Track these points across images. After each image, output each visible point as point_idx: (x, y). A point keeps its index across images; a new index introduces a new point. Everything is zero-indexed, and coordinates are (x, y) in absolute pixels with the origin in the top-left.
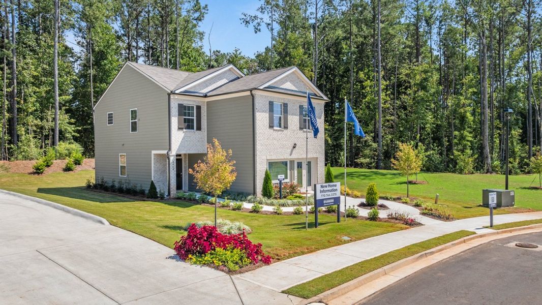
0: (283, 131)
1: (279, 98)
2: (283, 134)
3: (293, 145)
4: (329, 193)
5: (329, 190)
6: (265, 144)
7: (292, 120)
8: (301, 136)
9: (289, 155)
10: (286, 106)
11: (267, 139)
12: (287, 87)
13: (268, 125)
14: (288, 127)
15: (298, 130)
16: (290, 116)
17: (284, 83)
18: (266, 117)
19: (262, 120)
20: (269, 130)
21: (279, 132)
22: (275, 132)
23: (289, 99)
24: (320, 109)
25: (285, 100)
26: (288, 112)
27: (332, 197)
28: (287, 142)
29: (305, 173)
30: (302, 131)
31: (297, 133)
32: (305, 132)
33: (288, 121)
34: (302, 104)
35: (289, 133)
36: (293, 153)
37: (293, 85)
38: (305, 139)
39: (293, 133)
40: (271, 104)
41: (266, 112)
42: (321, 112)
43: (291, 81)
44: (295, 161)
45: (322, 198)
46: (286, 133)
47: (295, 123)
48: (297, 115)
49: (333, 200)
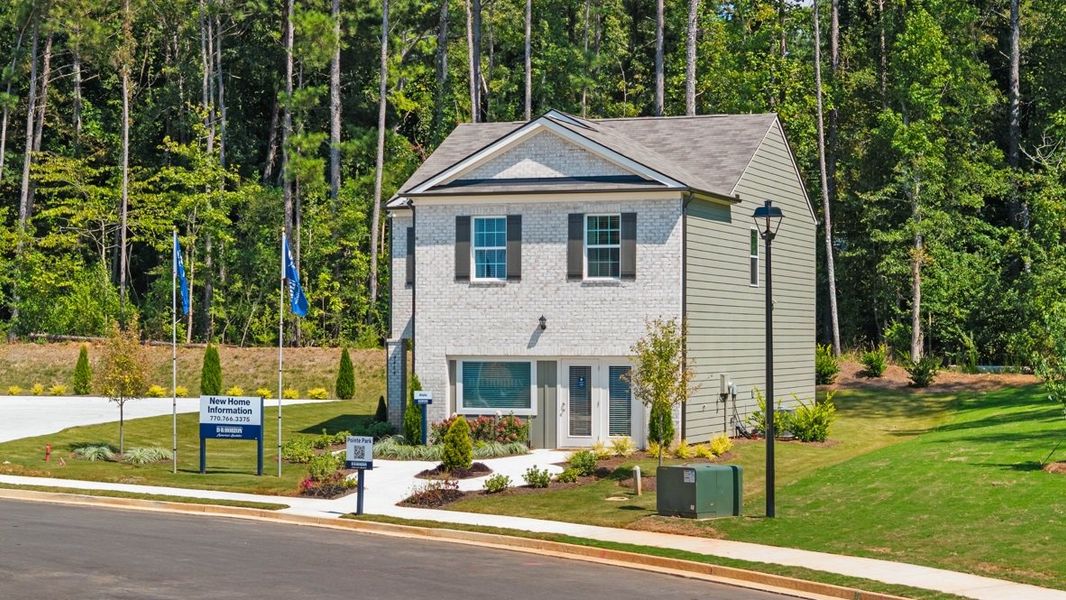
0: (504, 285)
1: (489, 205)
2: (505, 294)
3: (538, 323)
4: (229, 415)
5: (229, 410)
6: (442, 320)
7: (539, 257)
8: (575, 296)
9: (525, 347)
10: (515, 221)
11: (450, 307)
12: (522, 172)
13: (453, 275)
14: (523, 275)
15: (560, 281)
16: (529, 246)
17: (509, 165)
18: (446, 256)
19: (434, 262)
20: (456, 285)
21: (490, 289)
22: (476, 289)
23: (526, 204)
24: (662, 217)
25: (514, 208)
26: (523, 237)
27: (239, 423)
28: (517, 313)
29: (600, 397)
30: (580, 283)
31: (558, 289)
32: (589, 284)
33: (523, 260)
34: (579, 211)
35: (526, 291)
36: (540, 341)
37: (543, 166)
38: (589, 304)
39: (542, 289)
40: (463, 222)
41: (445, 243)
42: (667, 224)
43: (536, 155)
44: (556, 362)
45: (213, 422)
46: (516, 290)
47: (551, 262)
48: (560, 241)
49: (240, 430)
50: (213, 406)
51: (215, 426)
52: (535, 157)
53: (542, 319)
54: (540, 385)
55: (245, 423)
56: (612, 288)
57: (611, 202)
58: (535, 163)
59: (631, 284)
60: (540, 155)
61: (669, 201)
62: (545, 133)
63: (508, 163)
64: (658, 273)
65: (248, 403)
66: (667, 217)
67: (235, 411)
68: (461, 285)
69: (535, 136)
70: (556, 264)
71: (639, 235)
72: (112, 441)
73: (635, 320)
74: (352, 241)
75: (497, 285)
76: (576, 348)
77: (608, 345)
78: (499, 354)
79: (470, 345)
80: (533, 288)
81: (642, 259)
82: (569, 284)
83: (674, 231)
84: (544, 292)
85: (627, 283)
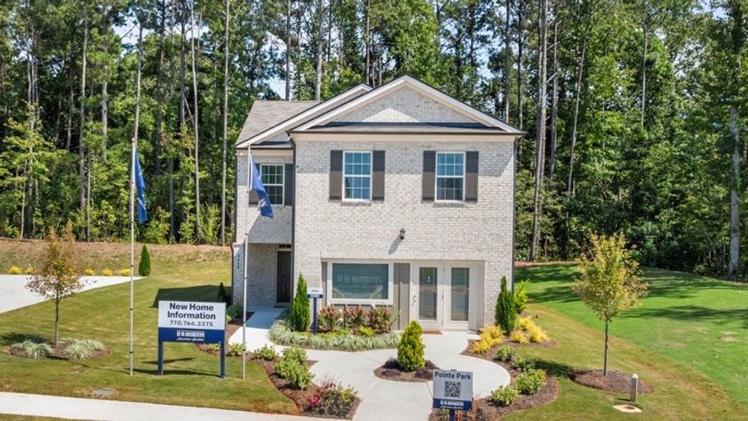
0: (370, 205)
1: (358, 142)
2: (371, 211)
3: (397, 234)
4: (191, 320)
5: (190, 316)
6: (318, 231)
7: (399, 183)
8: (428, 214)
9: (387, 253)
10: (379, 156)
11: (324, 221)
12: (386, 118)
13: (328, 196)
14: (386, 197)
15: (416, 203)
16: (391, 176)
17: (376, 112)
18: (322, 181)
19: (312, 186)
20: (330, 204)
21: (358, 208)
22: (346, 207)
23: (389, 142)
24: (498, 155)
25: (379, 145)
26: (386, 168)
27: (201, 327)
28: (380, 227)
29: (444, 292)
30: (432, 204)
31: (414, 208)
32: (439, 205)
33: (386, 186)
34: (431, 149)
35: (388, 209)
36: (399, 248)
37: (402, 114)
38: (440, 220)
39: (401, 208)
40: (336, 156)
41: (321, 171)
42: (503, 161)
43: (398, 105)
44: (409, 264)
45: (173, 326)
46: (379, 208)
47: (409, 187)
48: (416, 172)
49: (203, 335)
50: (173, 311)
51: (175, 330)
52: (396, 107)
53: (403, 231)
54: (396, 282)
55: (208, 327)
56: (458, 209)
57: (458, 143)
58: (396, 112)
59: (474, 206)
60: (402, 105)
61: (504, 143)
62: (405, 87)
63: (374, 110)
64: (496, 198)
65: (211, 308)
66: (503, 156)
67: (198, 316)
68: (333, 204)
69: (398, 90)
70: (413, 189)
71: (481, 169)
72: (35, 328)
73: (476, 233)
74: (120, 183)
75: (364, 204)
76: (428, 254)
77: (454, 252)
78: (365, 257)
79: (341, 250)
80: (394, 208)
81: (482, 187)
82: (423, 205)
83: (508, 166)
84: (402, 211)
85: (471, 205)
